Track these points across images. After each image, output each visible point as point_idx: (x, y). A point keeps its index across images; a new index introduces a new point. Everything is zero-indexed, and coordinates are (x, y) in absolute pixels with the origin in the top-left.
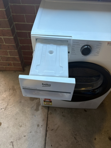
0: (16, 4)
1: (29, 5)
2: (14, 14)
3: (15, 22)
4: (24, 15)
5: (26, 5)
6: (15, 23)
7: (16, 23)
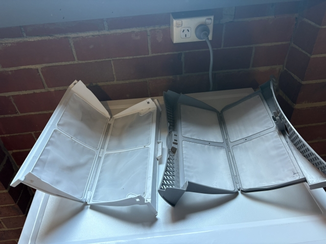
0: (6, 116)
1: (40, 112)
2: (5, 136)
3: (11, 150)
4: (33, 133)
5: (33, 113)
6: (10, 152)
7: (14, 151)
